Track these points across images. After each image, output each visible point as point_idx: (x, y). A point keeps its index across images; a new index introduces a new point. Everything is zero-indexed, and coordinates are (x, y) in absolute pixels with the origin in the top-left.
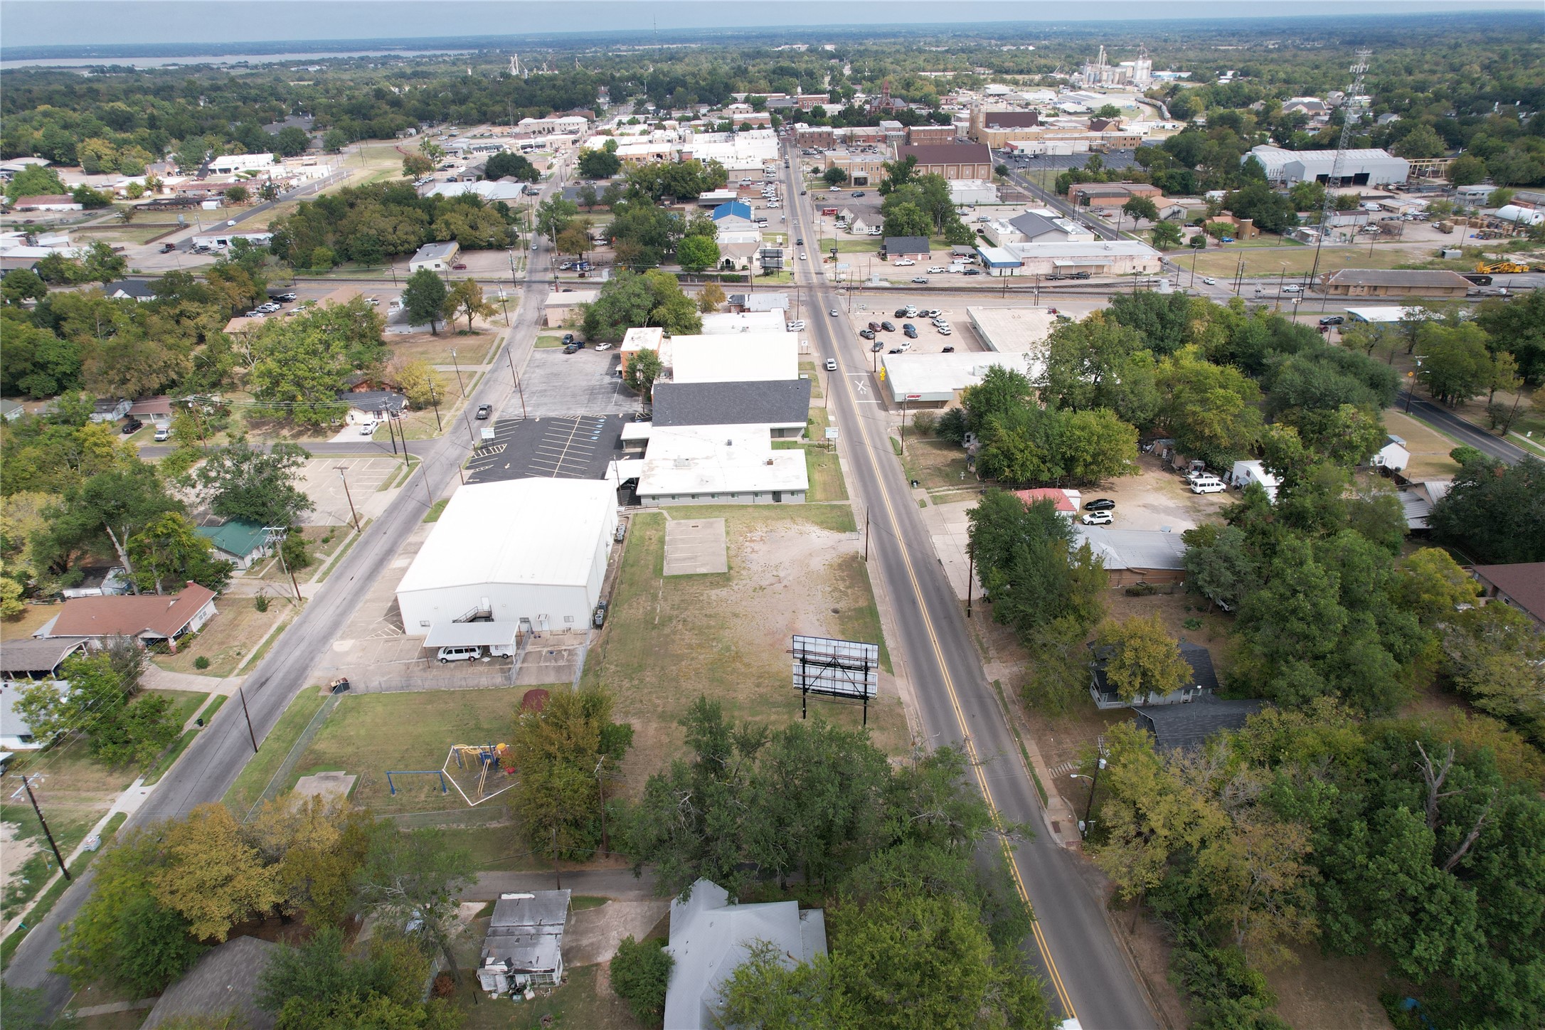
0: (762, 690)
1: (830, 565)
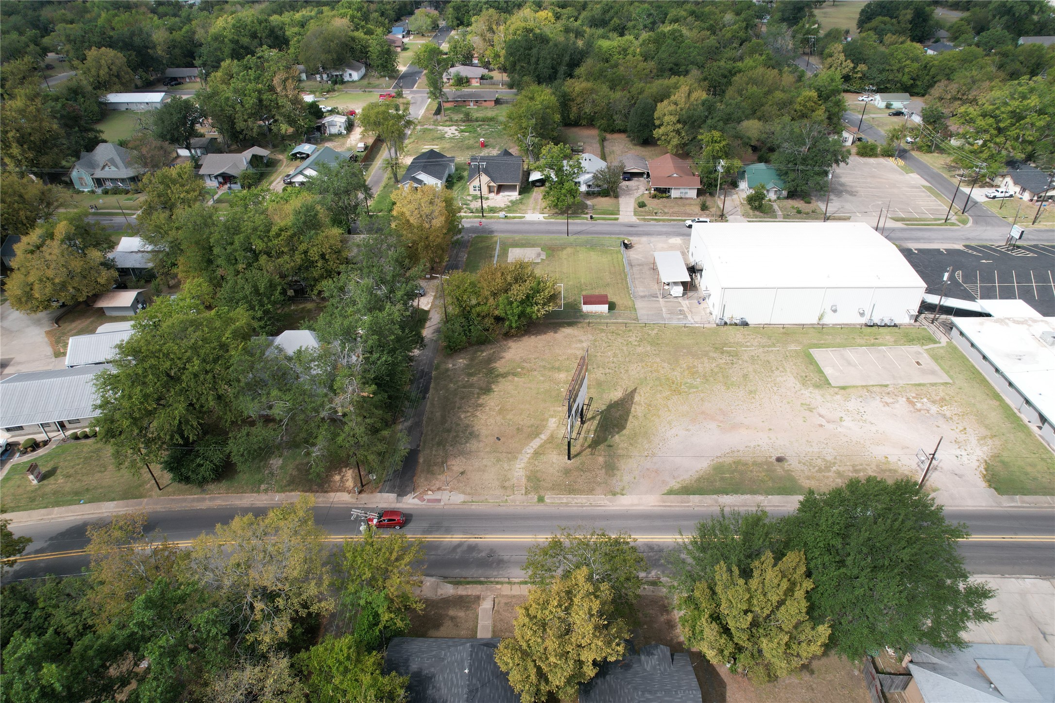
1: (888, 462)
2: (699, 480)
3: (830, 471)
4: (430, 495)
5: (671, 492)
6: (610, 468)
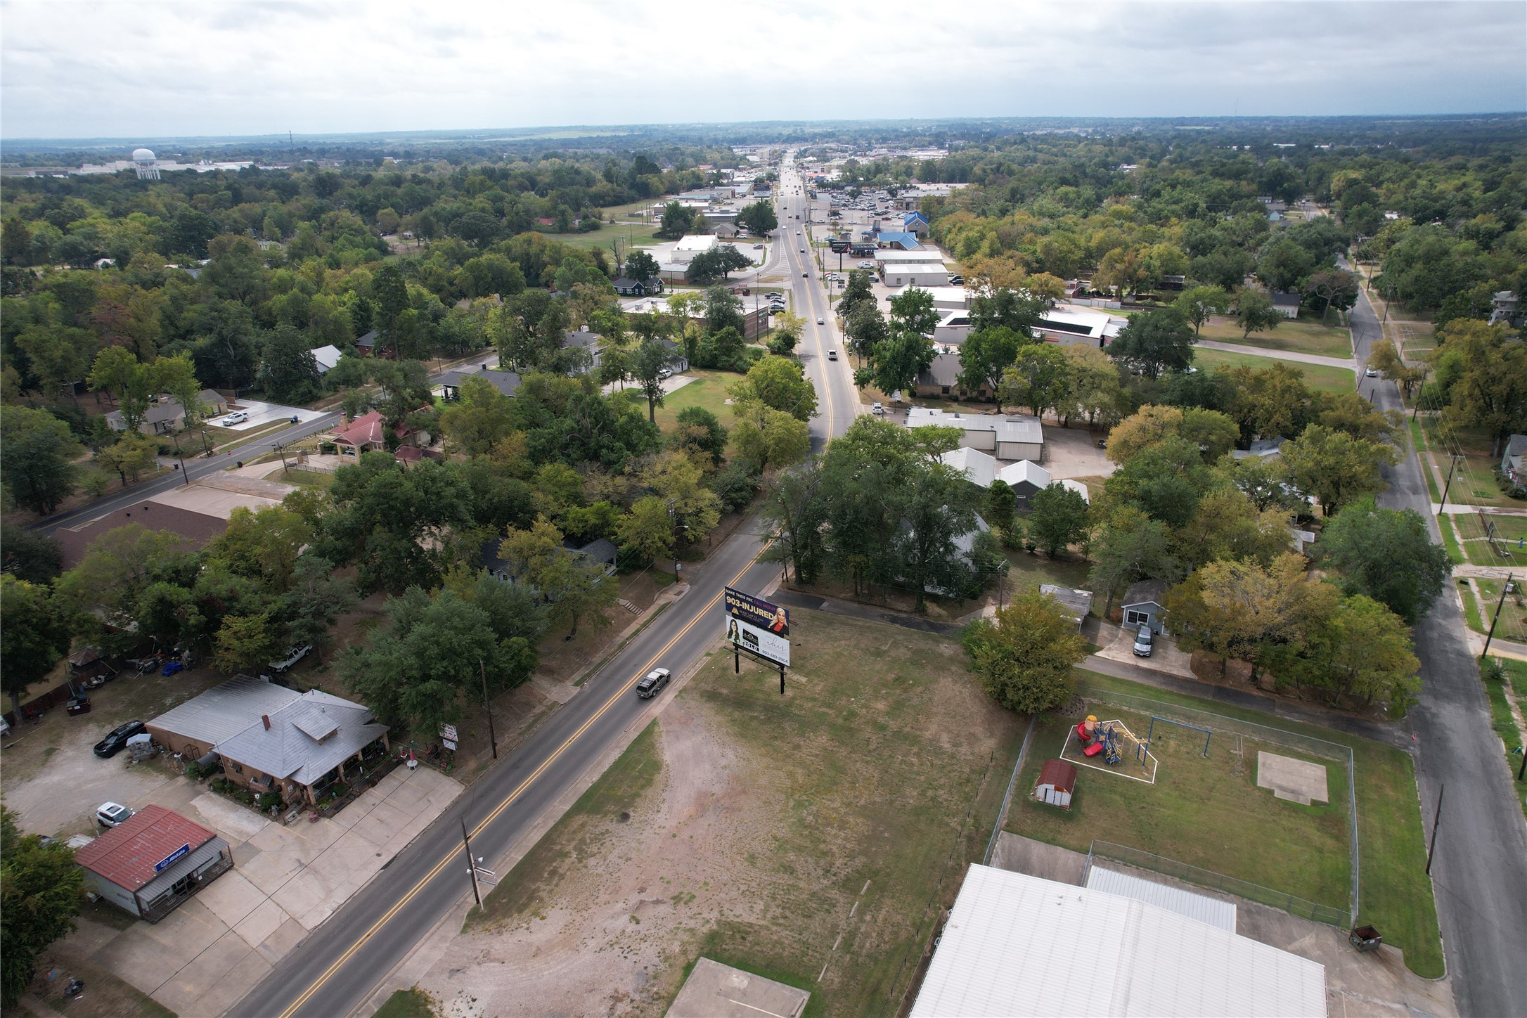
0: (797, 740)
1: (536, 914)
2: (653, 746)
3: (575, 848)
5: (654, 723)
6: (712, 696)
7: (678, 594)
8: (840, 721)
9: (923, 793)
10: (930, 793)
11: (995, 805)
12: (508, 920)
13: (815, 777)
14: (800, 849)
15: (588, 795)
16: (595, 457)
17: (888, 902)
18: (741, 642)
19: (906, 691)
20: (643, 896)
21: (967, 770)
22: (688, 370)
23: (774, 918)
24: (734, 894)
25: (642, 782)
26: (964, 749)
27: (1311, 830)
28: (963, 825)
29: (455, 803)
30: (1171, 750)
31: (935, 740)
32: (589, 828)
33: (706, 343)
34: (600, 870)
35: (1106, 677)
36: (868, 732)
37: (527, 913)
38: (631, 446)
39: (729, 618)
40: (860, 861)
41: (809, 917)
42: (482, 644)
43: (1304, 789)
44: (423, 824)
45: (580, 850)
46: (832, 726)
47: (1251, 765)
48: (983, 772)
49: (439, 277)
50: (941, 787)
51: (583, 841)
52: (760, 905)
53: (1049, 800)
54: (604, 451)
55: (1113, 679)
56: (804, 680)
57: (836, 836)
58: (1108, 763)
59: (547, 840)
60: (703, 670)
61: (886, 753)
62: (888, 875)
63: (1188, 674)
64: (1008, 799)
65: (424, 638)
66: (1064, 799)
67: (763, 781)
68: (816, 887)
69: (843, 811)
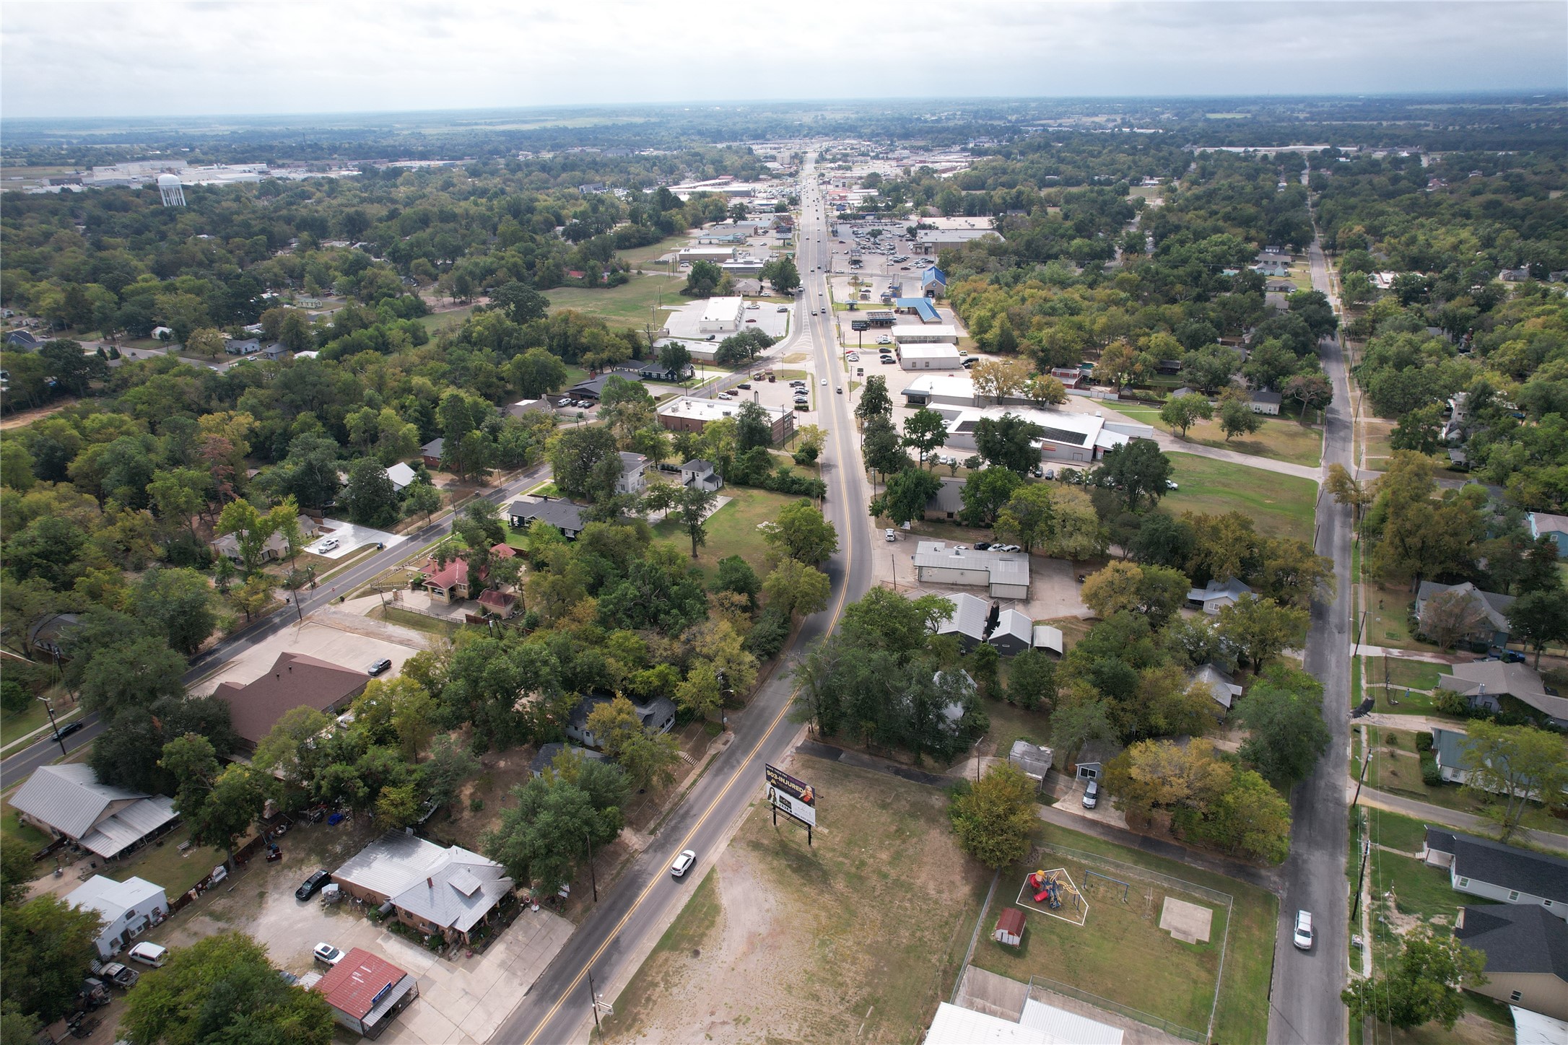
0: (821, 886)
1: (639, 1032)
2: (713, 891)
3: (662, 979)
4: (789, 759)
5: (713, 870)
6: (756, 846)
7: (725, 744)
8: (853, 870)
9: (913, 934)
10: (918, 934)
11: (965, 944)
12: (619, 1037)
13: (834, 919)
14: (823, 981)
15: (668, 936)
16: (654, 620)
17: (885, 1024)
18: (778, 803)
19: (904, 842)
20: (713, 1018)
21: (946, 914)
22: (723, 487)
23: (806, 1036)
24: (777, 1017)
25: (707, 923)
26: (945, 896)
27: (1192, 965)
28: (940, 961)
29: (571, 940)
30: (1100, 896)
31: (923, 888)
32: (670, 962)
33: (737, 462)
34: (681, 998)
35: (1059, 827)
36: (873, 880)
37: (633, 1031)
38: (684, 612)
39: (769, 785)
40: (866, 991)
41: (830, 1035)
42: (587, 822)
43: (1193, 930)
44: (549, 958)
45: (667, 982)
46: (848, 874)
47: (1158, 909)
48: (957, 916)
49: (489, 374)
50: (927, 929)
51: (667, 973)
52: (795, 1026)
53: (1005, 940)
54: (662, 616)
55: (1064, 830)
56: (826, 831)
57: (849, 970)
58: (1051, 908)
59: (641, 972)
60: (748, 820)
61: (887, 899)
62: (885, 1002)
63: (1122, 824)
64: (975, 938)
65: (548, 824)
66: (1015, 940)
67: (796, 923)
68: (835, 1012)
69: (855, 948)
